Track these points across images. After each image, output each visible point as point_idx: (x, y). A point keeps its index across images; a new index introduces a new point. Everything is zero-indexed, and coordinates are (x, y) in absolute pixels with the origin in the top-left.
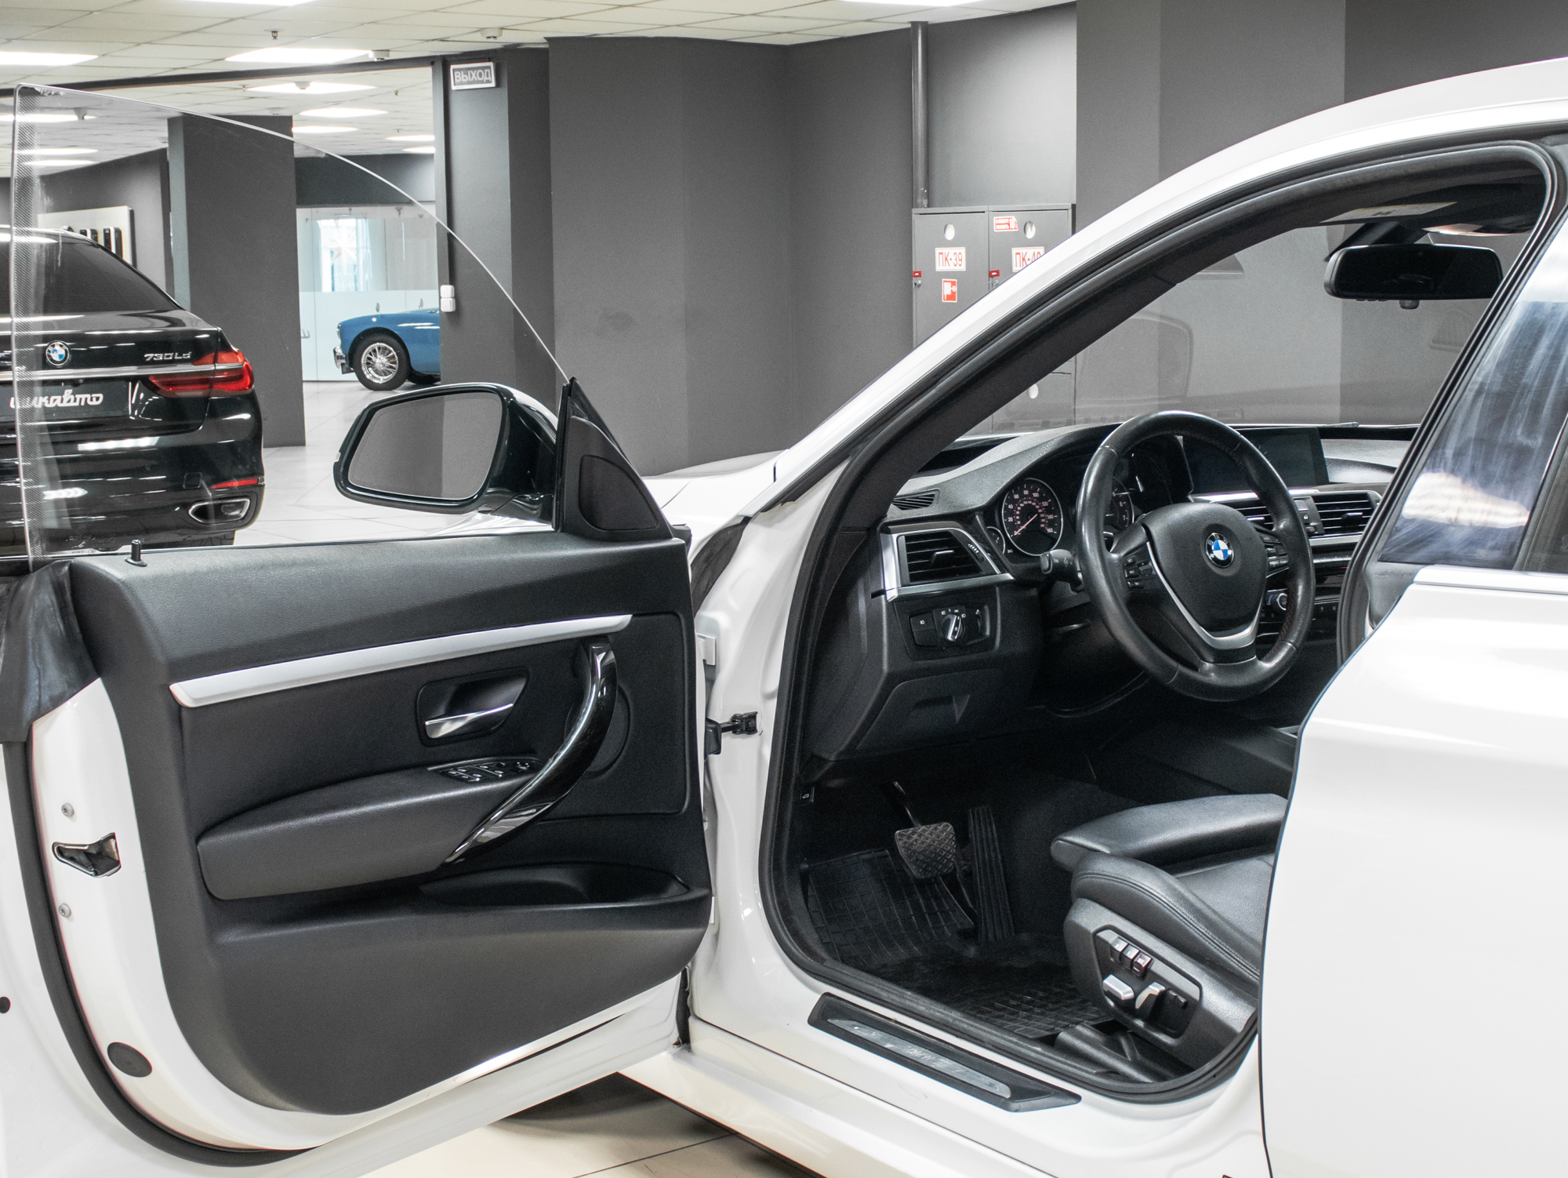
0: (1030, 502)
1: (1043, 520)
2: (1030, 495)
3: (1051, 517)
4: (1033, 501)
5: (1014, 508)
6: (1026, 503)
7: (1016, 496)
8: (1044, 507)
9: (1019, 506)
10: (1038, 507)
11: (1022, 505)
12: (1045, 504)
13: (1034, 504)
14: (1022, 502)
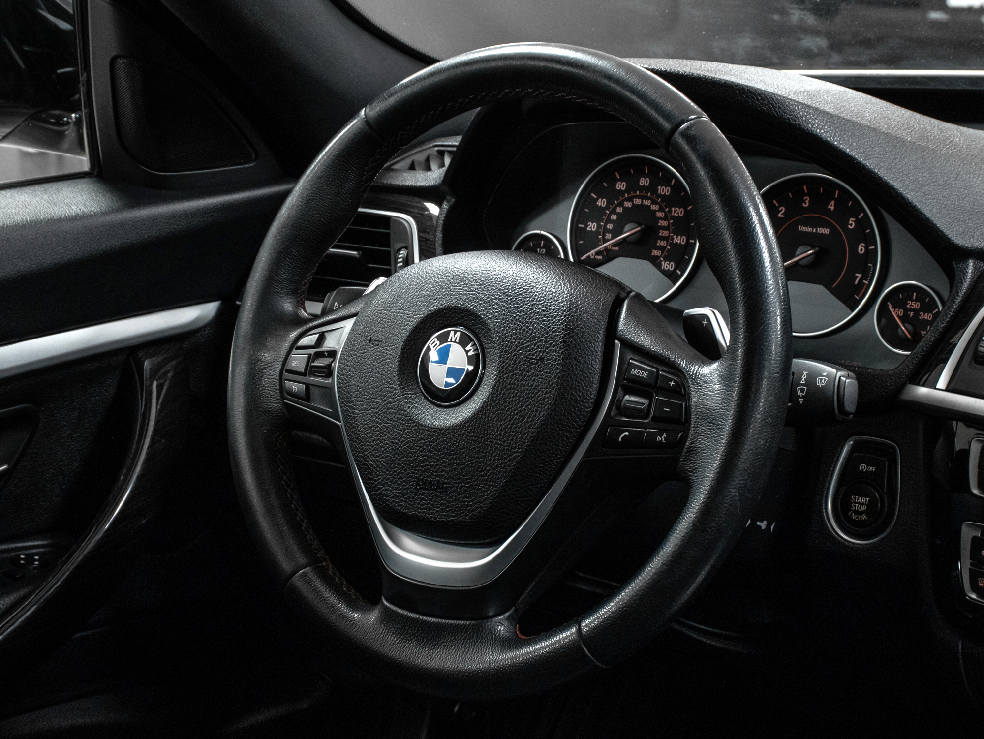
0: (647, 202)
1: (662, 243)
2: (652, 188)
3: (680, 240)
4: (654, 202)
5: (607, 207)
6: (637, 201)
7: (621, 186)
8: (673, 217)
9: (621, 204)
10: (660, 215)
11: (628, 204)
12: (678, 212)
13: (654, 207)
14: (630, 199)
